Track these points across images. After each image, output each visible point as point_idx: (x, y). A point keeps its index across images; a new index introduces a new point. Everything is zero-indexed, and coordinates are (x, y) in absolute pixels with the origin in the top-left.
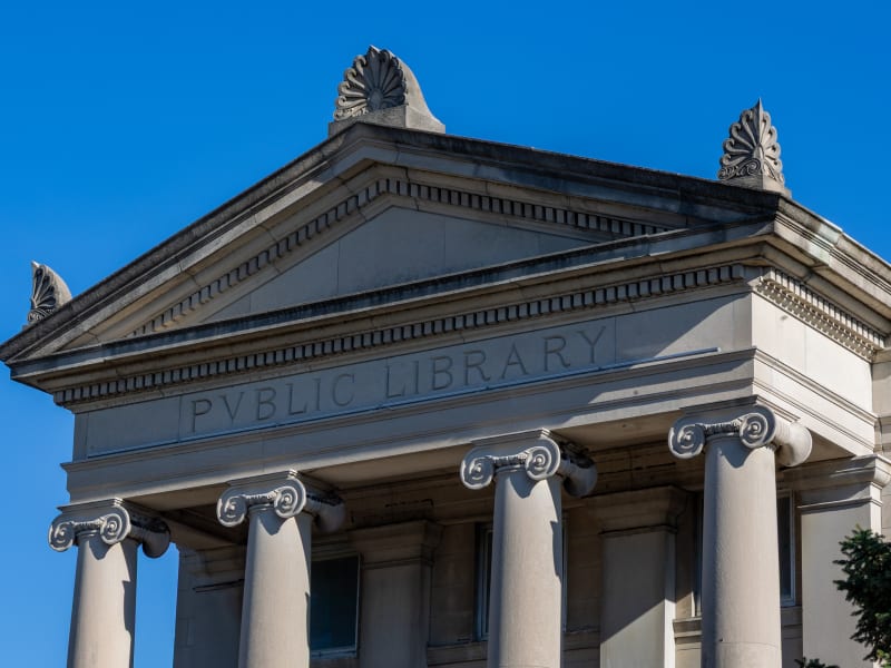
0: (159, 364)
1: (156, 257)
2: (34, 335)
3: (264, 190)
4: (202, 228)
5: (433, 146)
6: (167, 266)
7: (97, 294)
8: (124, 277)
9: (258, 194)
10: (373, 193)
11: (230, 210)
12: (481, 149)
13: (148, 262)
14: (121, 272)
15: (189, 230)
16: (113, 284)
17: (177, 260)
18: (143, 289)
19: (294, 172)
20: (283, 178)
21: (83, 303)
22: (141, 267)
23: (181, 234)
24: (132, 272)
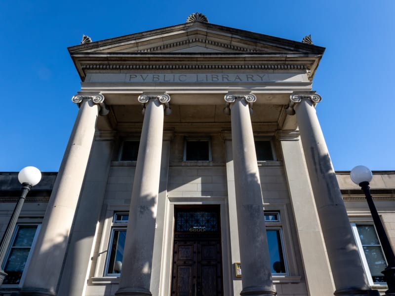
0: (123, 62)
1: (129, 37)
2: (83, 47)
3: (167, 29)
4: (146, 34)
5: (220, 29)
6: (132, 40)
7: (108, 41)
8: (118, 39)
9: (164, 30)
10: (194, 40)
11: (155, 31)
12: (235, 30)
13: (127, 37)
14: (118, 38)
15: (142, 33)
16: (114, 40)
17: (135, 39)
18: (123, 44)
19: (177, 28)
20: (173, 28)
21: (103, 43)
22: (124, 38)
23: (139, 33)
24: (121, 39)
